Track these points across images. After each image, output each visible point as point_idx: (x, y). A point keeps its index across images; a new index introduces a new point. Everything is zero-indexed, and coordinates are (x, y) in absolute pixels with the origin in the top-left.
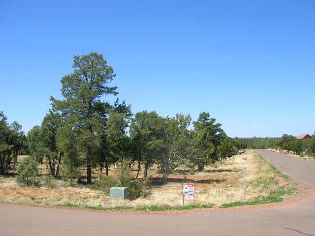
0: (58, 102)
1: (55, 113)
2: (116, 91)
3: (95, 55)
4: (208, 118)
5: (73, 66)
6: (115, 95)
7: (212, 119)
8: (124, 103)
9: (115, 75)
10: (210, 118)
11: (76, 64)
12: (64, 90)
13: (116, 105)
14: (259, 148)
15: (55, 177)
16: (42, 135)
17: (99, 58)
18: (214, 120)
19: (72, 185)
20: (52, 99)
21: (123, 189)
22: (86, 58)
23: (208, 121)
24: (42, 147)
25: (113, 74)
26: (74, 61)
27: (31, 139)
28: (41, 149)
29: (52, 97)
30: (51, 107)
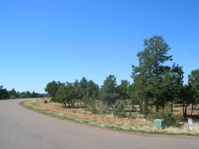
1: (135, 74)
2: (172, 58)
3: (157, 37)
5: (144, 46)
6: (171, 61)
8: (178, 65)
9: (170, 48)
11: (146, 44)
12: (141, 61)
13: (173, 67)
17: (160, 38)
19: (145, 118)
20: (133, 66)
21: (161, 120)
22: (151, 40)
25: (168, 48)
26: (144, 42)
29: (132, 65)
30: (133, 71)
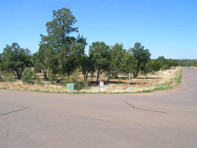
0: (44, 37)
1: (43, 43)
2: (77, 30)
3: (65, 9)
4: (140, 46)
5: (53, 16)
6: (77, 32)
7: (142, 47)
8: (82, 37)
9: (77, 21)
10: (141, 46)
11: (55, 15)
12: (48, 30)
13: (78, 38)
14: (187, 66)
15: (47, 79)
16: (39, 56)
17: (68, 10)
18: (143, 47)
19: (53, 84)
20: (41, 35)
21: (73, 85)
22: (60, 12)
23: (140, 48)
24: (39, 63)
25: (75, 20)
26: (53, 13)
27: (33, 58)
28: (38, 63)
30: (41, 40)
